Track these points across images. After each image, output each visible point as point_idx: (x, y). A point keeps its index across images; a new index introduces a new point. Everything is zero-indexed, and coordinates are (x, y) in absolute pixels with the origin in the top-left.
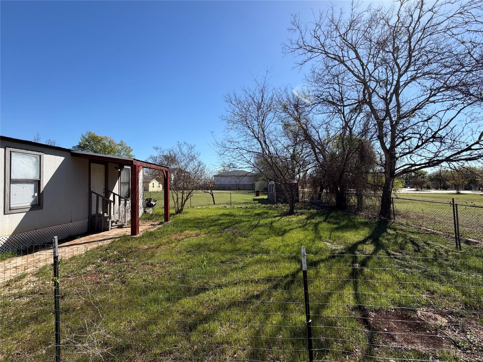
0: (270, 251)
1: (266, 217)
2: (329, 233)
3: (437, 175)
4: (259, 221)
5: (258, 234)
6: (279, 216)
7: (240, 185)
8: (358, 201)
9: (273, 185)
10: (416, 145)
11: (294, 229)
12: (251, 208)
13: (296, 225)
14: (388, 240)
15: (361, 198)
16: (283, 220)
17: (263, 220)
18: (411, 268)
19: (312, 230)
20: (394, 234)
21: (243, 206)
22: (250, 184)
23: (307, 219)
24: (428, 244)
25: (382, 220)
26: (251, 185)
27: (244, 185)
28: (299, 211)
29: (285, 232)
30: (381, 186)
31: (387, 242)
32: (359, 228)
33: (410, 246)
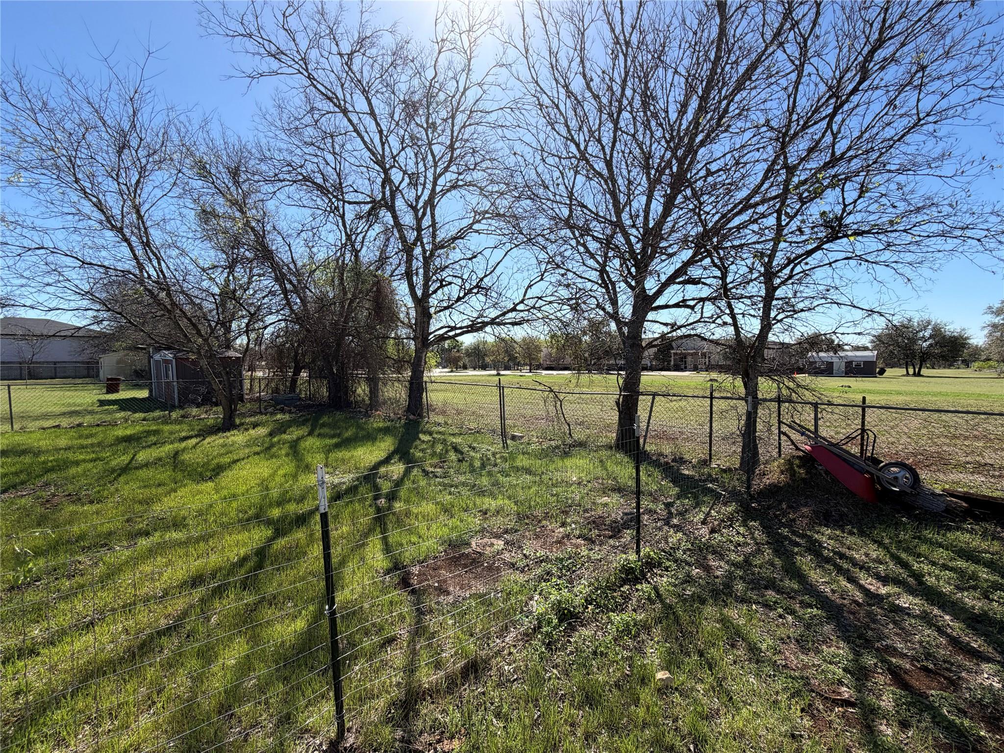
0: (184, 518)
1: (155, 444)
2: (323, 455)
3: (475, 348)
4: (134, 456)
5: (139, 488)
6: (196, 436)
7: (37, 363)
8: (370, 391)
9: (167, 362)
10: (456, 297)
11: (243, 459)
12: (98, 425)
13: (247, 451)
14: (423, 450)
15: (376, 385)
16: (209, 443)
17: (148, 451)
18: (457, 487)
19: (287, 455)
20: (430, 441)
21: (65, 422)
22: (80, 359)
23: (271, 434)
24: (474, 448)
25: (410, 420)
26: (83, 363)
27: (55, 363)
28: (248, 420)
29: (219, 470)
30: (408, 362)
31: (421, 455)
32: (376, 439)
33: (453, 456)
